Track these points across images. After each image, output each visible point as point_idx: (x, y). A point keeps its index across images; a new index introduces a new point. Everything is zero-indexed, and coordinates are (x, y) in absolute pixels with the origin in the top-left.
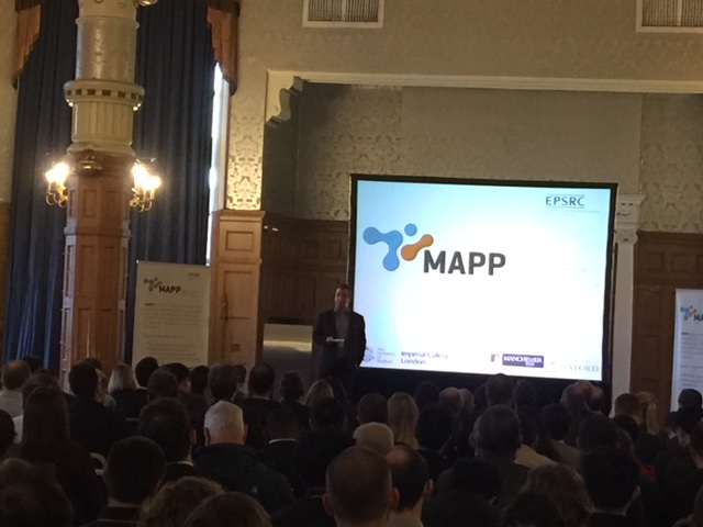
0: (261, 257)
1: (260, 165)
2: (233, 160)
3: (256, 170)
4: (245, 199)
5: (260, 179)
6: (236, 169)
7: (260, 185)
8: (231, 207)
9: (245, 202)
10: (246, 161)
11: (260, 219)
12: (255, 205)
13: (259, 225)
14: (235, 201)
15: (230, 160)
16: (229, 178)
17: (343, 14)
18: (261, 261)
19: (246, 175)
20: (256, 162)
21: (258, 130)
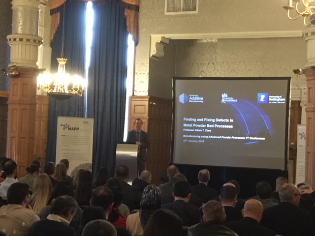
0: (148, 116)
2: (137, 74)
3: (146, 78)
5: (148, 82)
6: (138, 78)
7: (148, 85)
8: (136, 95)
9: (142, 92)
10: (142, 74)
11: (147, 99)
12: (146, 94)
13: (147, 102)
14: (138, 92)
16: (135, 82)
17: (182, 8)
19: (142, 80)
20: (146, 75)
21: (147, 60)
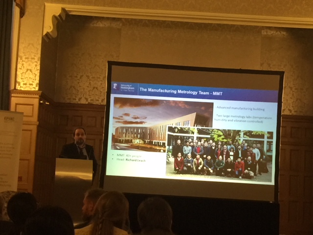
0: (38, 121)
1: (39, 63)
2: (21, 59)
3: (36, 65)
4: (28, 83)
5: (39, 71)
6: (23, 64)
7: (38, 74)
8: (19, 89)
9: (28, 85)
10: (30, 59)
11: (38, 96)
12: (35, 87)
13: (37, 100)
14: (22, 85)
15: (19, 58)
16: (18, 70)
18: (38, 123)
19: (29, 68)
20: (36, 60)
21: (38, 40)
